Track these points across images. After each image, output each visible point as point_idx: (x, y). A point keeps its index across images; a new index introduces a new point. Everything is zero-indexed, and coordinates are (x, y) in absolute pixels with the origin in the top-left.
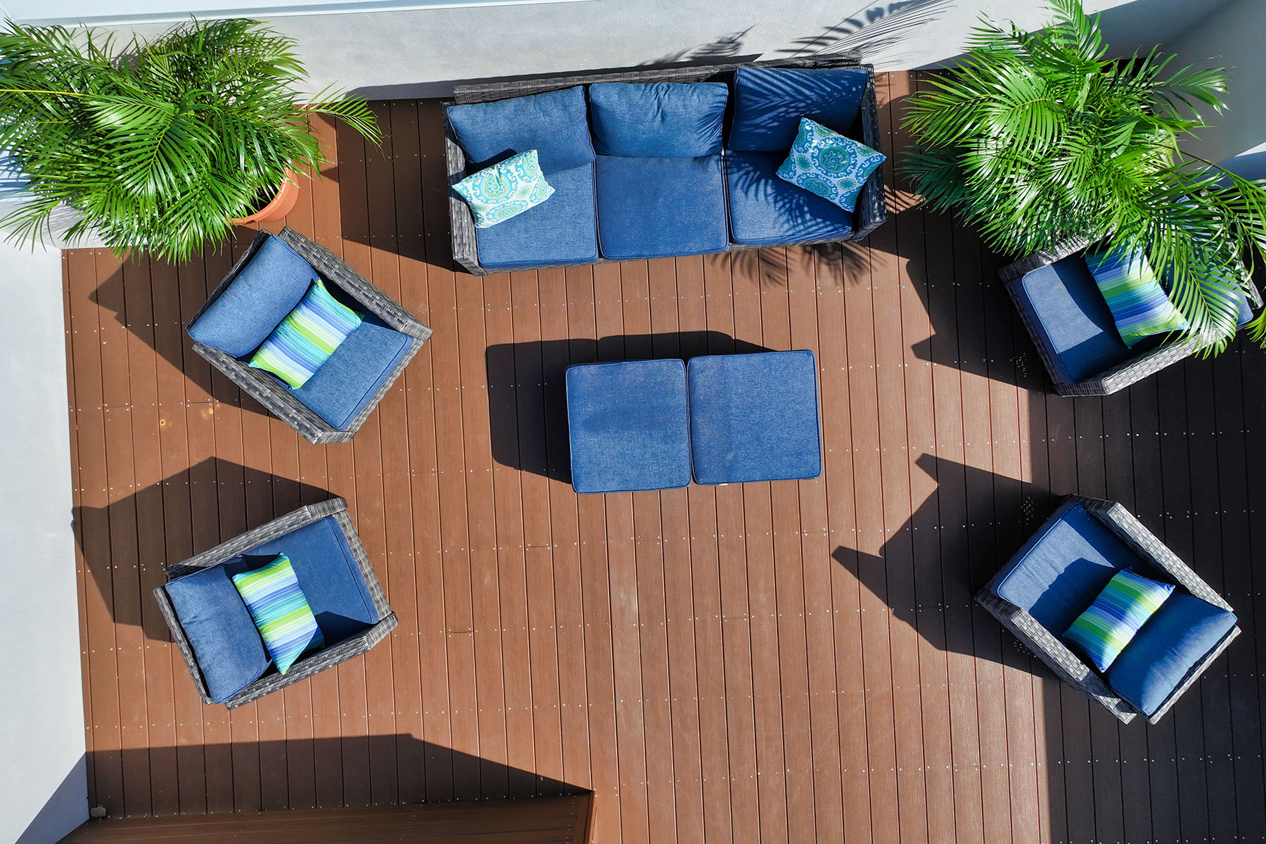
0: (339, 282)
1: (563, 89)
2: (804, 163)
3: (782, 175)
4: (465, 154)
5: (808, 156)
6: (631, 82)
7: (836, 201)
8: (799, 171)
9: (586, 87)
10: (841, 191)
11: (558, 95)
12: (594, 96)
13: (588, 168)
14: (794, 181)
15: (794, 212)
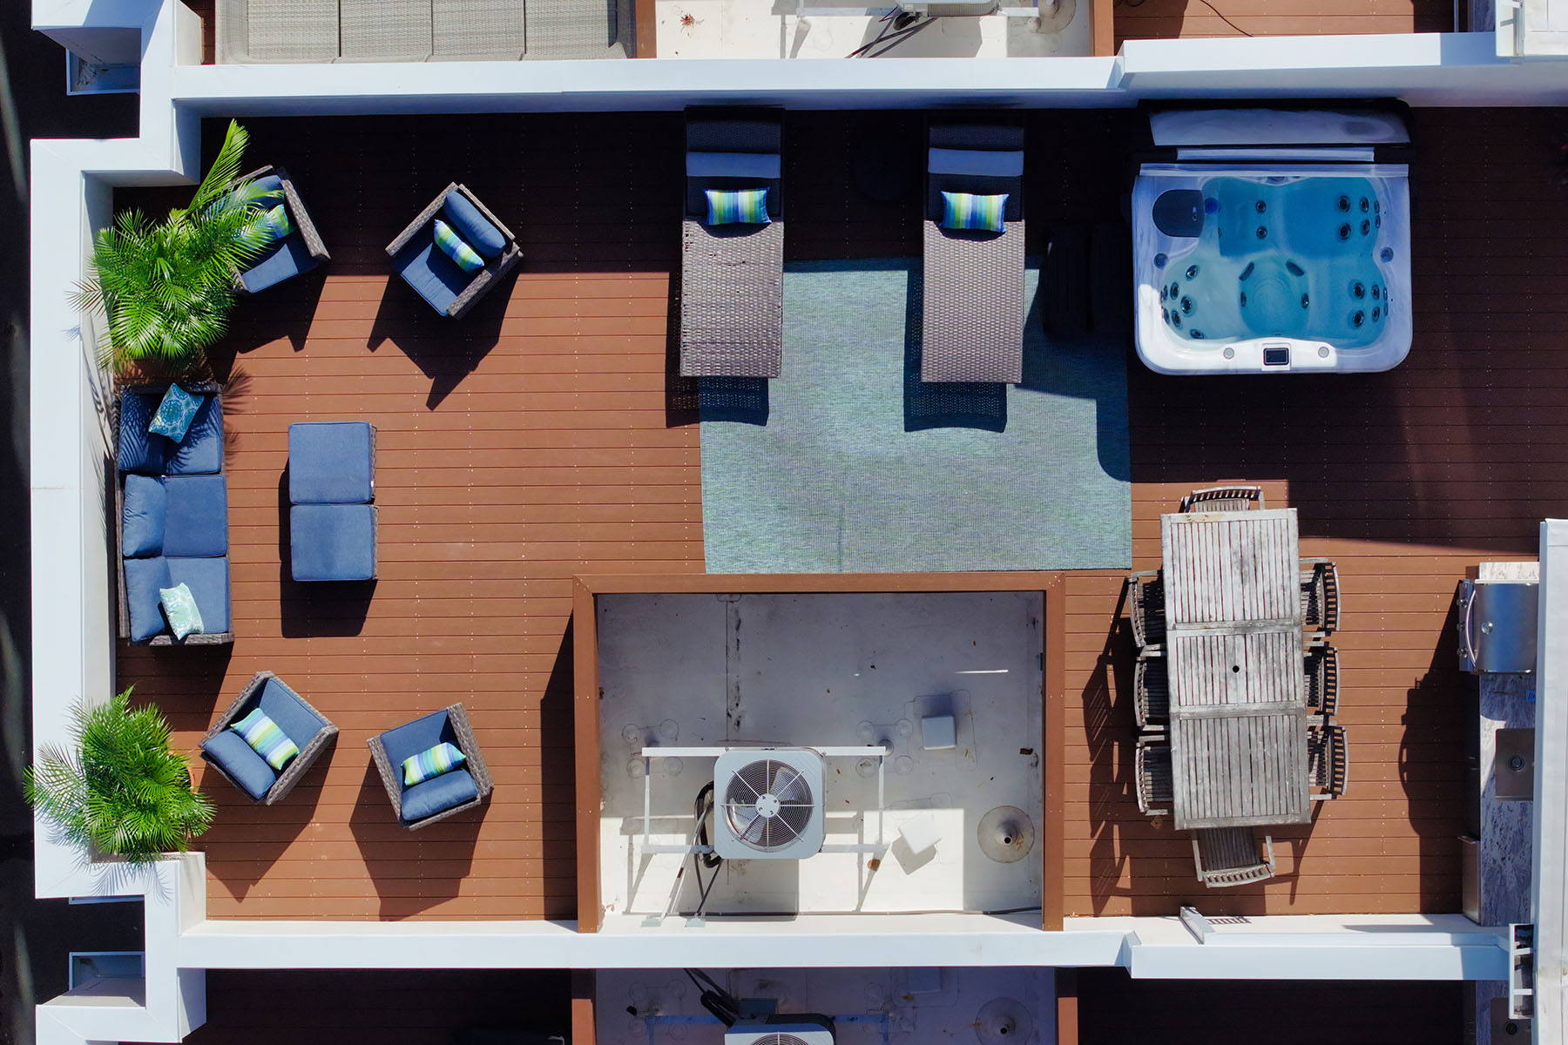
0: (232, 714)
1: (124, 573)
2: (174, 429)
3: (179, 440)
4: (158, 635)
5: (170, 428)
6: (123, 532)
7: (196, 408)
8: (179, 431)
9: (124, 558)
10: (192, 406)
11: (128, 574)
12: (131, 553)
13: (170, 561)
14: (183, 434)
15: (201, 434)
